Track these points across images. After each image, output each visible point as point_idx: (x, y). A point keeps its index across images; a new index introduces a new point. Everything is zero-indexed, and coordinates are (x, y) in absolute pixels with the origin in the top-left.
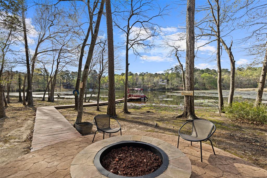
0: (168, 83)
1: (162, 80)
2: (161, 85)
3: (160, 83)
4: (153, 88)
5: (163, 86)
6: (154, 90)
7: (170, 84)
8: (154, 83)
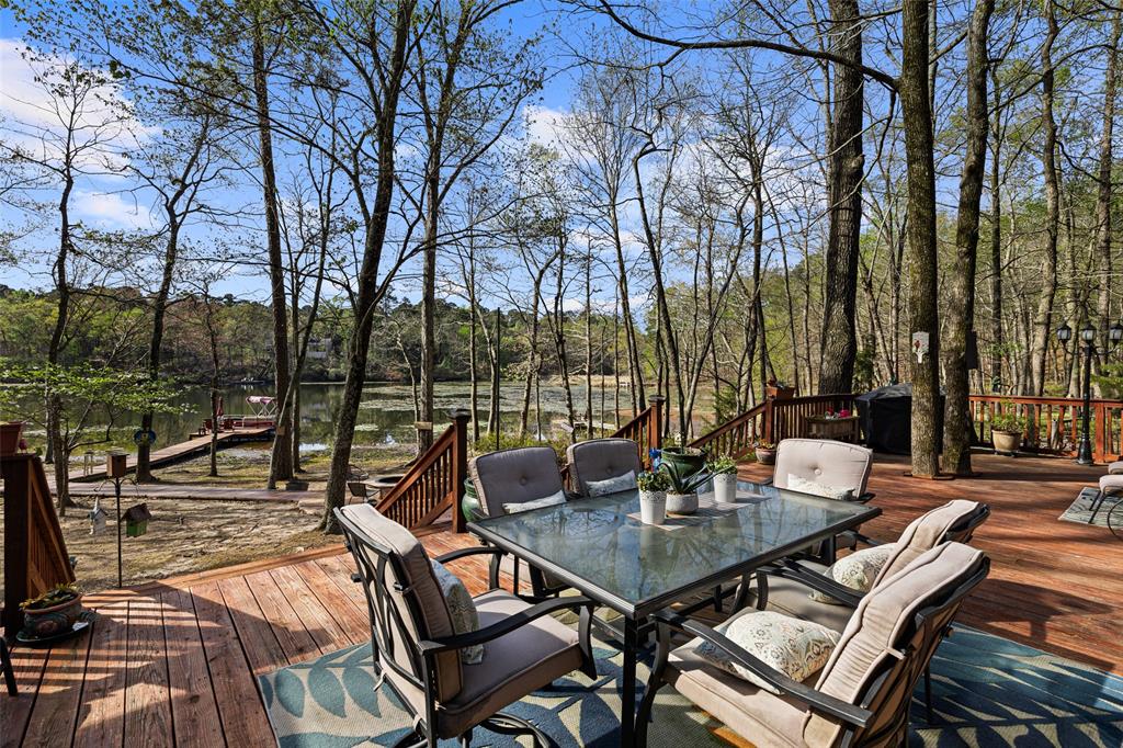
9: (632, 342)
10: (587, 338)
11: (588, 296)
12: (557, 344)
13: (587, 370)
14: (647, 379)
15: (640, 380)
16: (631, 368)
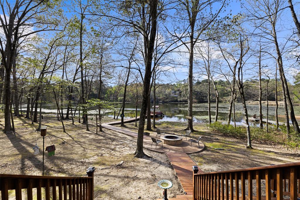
0: (180, 95)
1: (175, 92)
2: (173, 97)
3: (172, 95)
4: (165, 101)
5: (175, 99)
6: (166, 102)
7: (183, 96)
8: (166, 95)
9: (285, 86)
10: (259, 86)
11: (260, 69)
12: (240, 89)
13: (259, 99)
14: (295, 102)
15: (291, 104)
16: (285, 98)
